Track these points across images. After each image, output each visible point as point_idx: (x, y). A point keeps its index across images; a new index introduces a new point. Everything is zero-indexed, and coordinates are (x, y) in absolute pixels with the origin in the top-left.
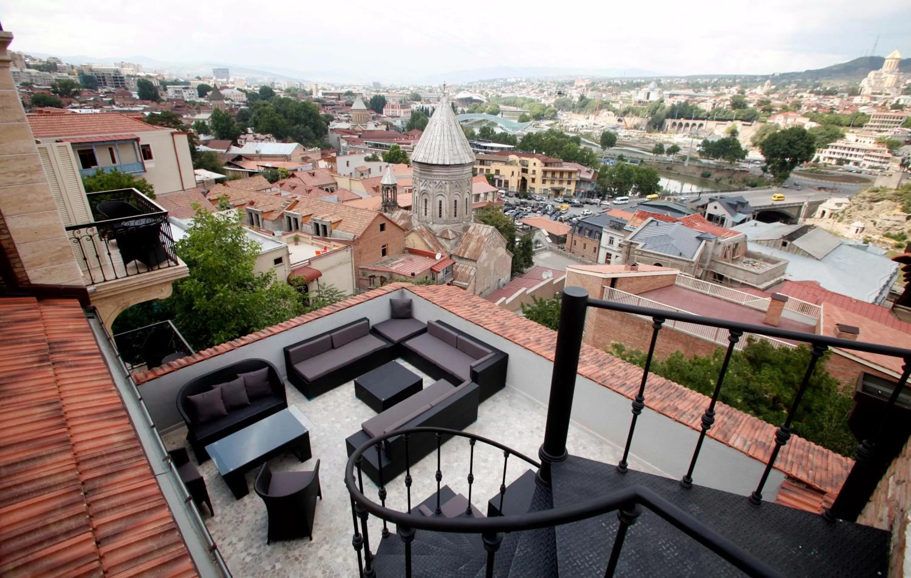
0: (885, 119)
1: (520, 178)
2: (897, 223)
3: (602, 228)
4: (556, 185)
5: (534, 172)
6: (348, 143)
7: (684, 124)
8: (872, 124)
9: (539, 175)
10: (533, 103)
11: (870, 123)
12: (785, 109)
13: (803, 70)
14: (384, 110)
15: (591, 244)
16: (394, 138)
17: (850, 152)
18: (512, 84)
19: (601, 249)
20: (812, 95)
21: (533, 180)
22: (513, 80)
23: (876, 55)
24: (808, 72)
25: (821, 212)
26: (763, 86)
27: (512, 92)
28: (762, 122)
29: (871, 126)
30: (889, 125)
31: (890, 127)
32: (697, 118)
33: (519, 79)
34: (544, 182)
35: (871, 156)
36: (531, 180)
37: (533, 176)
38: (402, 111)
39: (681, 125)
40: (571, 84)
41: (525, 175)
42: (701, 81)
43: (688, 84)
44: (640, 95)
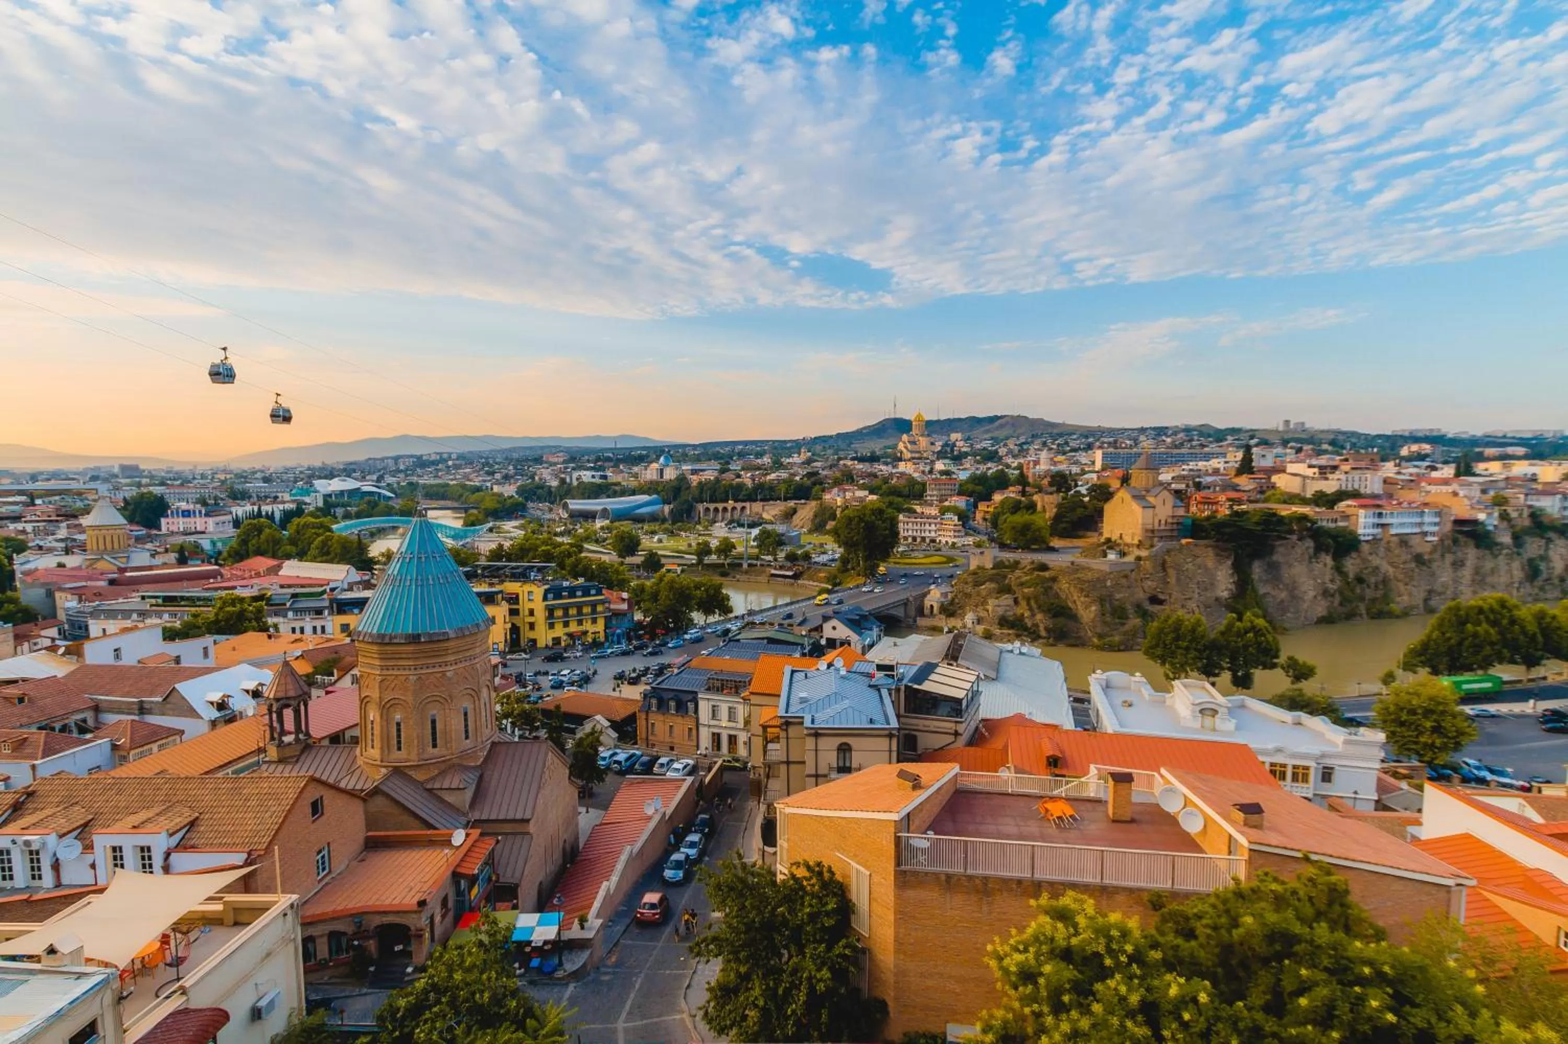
1: (509, 626)
3: (696, 693)
4: (573, 628)
5: (531, 613)
6: (80, 601)
7: (720, 509)
8: (930, 492)
9: (540, 616)
10: (482, 493)
11: (927, 492)
12: (837, 483)
14: (163, 521)
15: (681, 724)
16: (209, 578)
17: (923, 527)
18: (434, 463)
19: (701, 729)
21: (532, 626)
22: (435, 457)
26: (799, 454)
27: (436, 477)
28: (815, 499)
29: (931, 495)
30: (946, 493)
31: (948, 496)
32: (735, 500)
33: (445, 456)
34: (552, 626)
35: (943, 530)
36: (527, 627)
37: (531, 619)
38: (211, 521)
39: (716, 510)
40: (538, 459)
41: (517, 621)
44: (650, 473)
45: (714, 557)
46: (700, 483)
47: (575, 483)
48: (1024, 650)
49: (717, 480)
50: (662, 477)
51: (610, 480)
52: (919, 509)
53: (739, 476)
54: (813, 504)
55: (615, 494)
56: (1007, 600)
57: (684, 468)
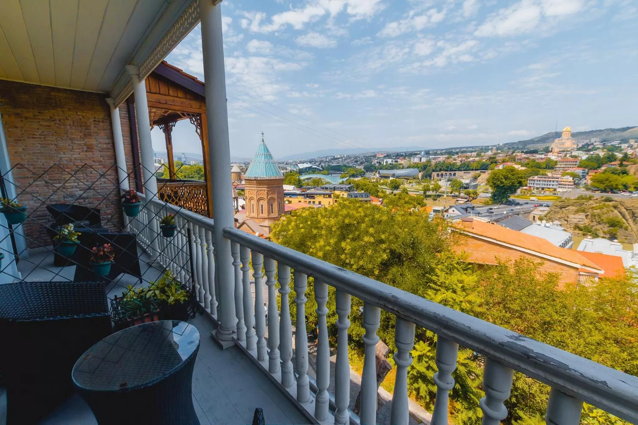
0: (567, 163)
2: (581, 220)
7: (444, 174)
8: (560, 166)
10: (352, 169)
11: (558, 166)
12: (504, 162)
13: (517, 141)
17: (549, 183)
20: (523, 154)
22: (339, 156)
23: (558, 131)
24: (520, 142)
25: (533, 217)
26: (492, 151)
27: (338, 163)
28: (491, 169)
29: (559, 168)
30: (570, 166)
31: (571, 168)
32: (451, 170)
33: (342, 156)
35: (562, 185)
39: (442, 175)
40: (375, 156)
42: (454, 151)
43: (446, 152)
44: (416, 160)
45: (431, 192)
46: (436, 163)
47: (385, 164)
48: (548, 225)
49: (444, 161)
50: (421, 161)
51: (399, 163)
52: (550, 175)
53: (455, 160)
54: (490, 171)
55: (399, 168)
56: (582, 216)
57: (430, 157)
